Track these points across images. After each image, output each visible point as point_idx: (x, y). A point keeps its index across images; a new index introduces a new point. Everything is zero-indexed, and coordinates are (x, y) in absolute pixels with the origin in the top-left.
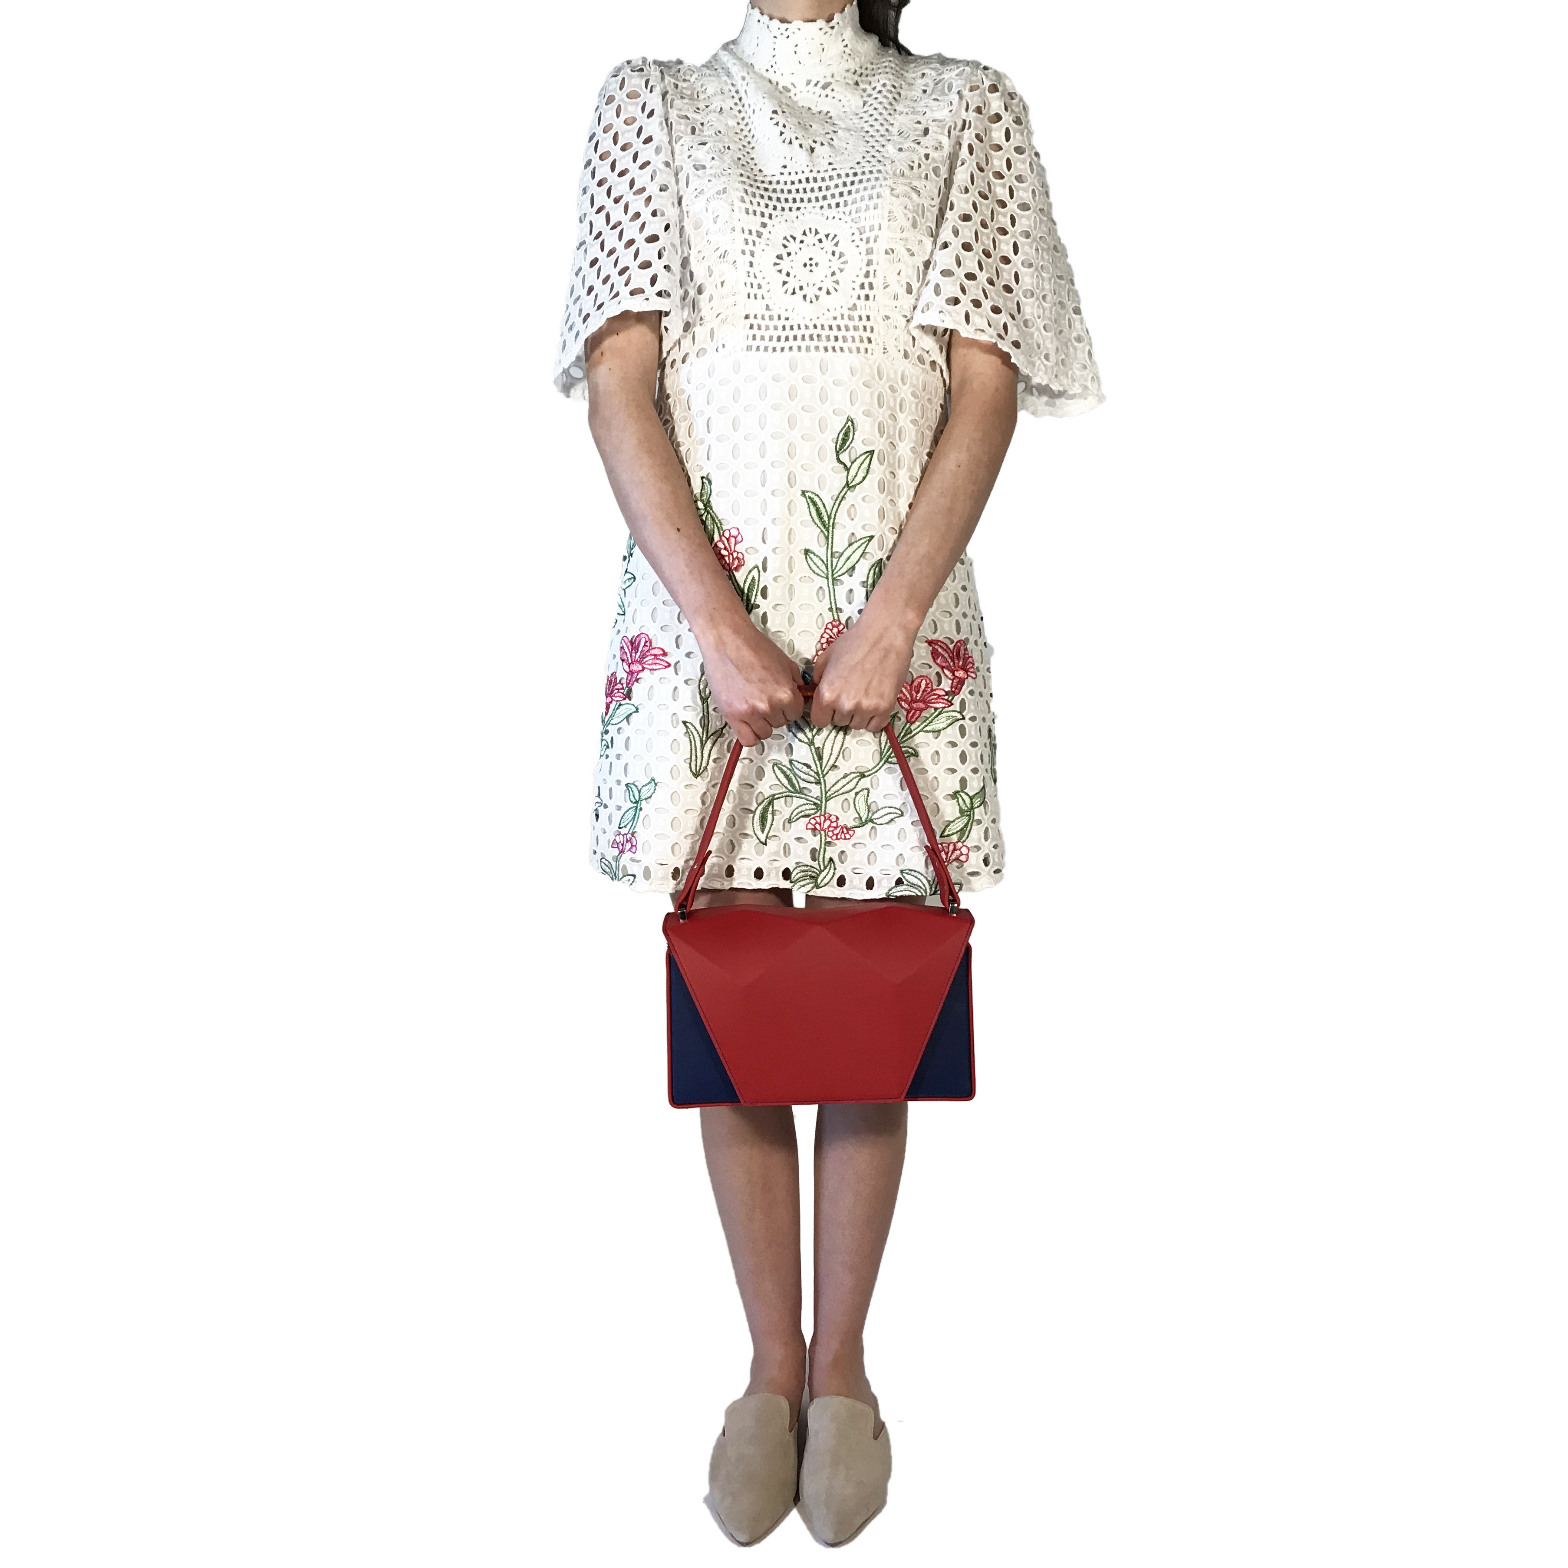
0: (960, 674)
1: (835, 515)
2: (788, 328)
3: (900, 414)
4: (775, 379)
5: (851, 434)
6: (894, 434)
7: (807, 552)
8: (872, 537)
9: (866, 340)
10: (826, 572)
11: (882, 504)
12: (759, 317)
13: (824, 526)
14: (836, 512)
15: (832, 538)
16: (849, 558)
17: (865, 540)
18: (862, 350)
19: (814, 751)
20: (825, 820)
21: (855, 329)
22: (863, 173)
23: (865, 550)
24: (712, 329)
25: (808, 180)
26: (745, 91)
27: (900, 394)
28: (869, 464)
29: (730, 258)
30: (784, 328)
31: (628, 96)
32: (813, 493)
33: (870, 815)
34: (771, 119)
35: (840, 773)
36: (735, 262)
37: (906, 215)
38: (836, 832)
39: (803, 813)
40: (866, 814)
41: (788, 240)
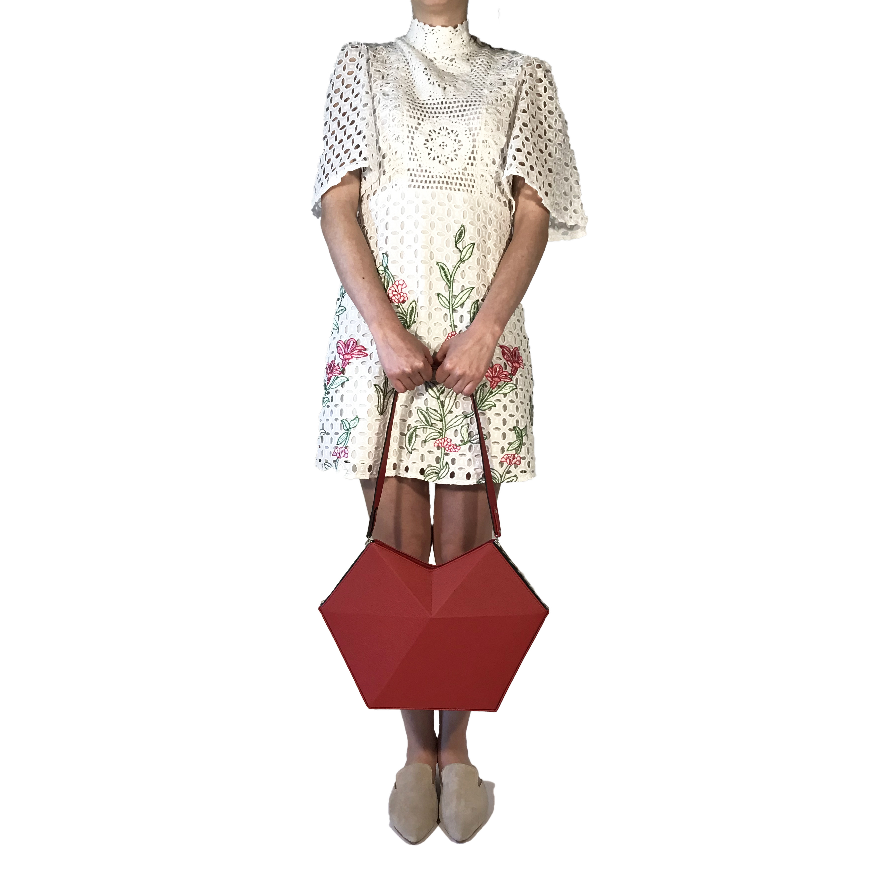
0: (516, 365)
1: (454, 276)
2: (430, 177)
3: (489, 226)
4: (424, 202)
5: (463, 234)
6: (486, 236)
7: (439, 295)
8: (473, 288)
9: (471, 186)
10: (449, 305)
11: (478, 271)
12: (415, 170)
13: (448, 281)
14: (455, 273)
15: (452, 287)
16: (461, 298)
17: (470, 289)
18: (469, 191)
19: (439, 402)
20: (444, 441)
21: (466, 180)
22: (472, 101)
23: (469, 295)
24: (390, 176)
25: (442, 103)
26: (411, 59)
27: (489, 216)
28: (472, 250)
29: (401, 140)
30: (428, 177)
31: (350, 61)
32: (442, 263)
33: (469, 438)
34: (424, 72)
35: (453, 415)
36: (403, 141)
37: (494, 123)
38: (450, 448)
39: (433, 437)
40: (467, 438)
41: (432, 132)
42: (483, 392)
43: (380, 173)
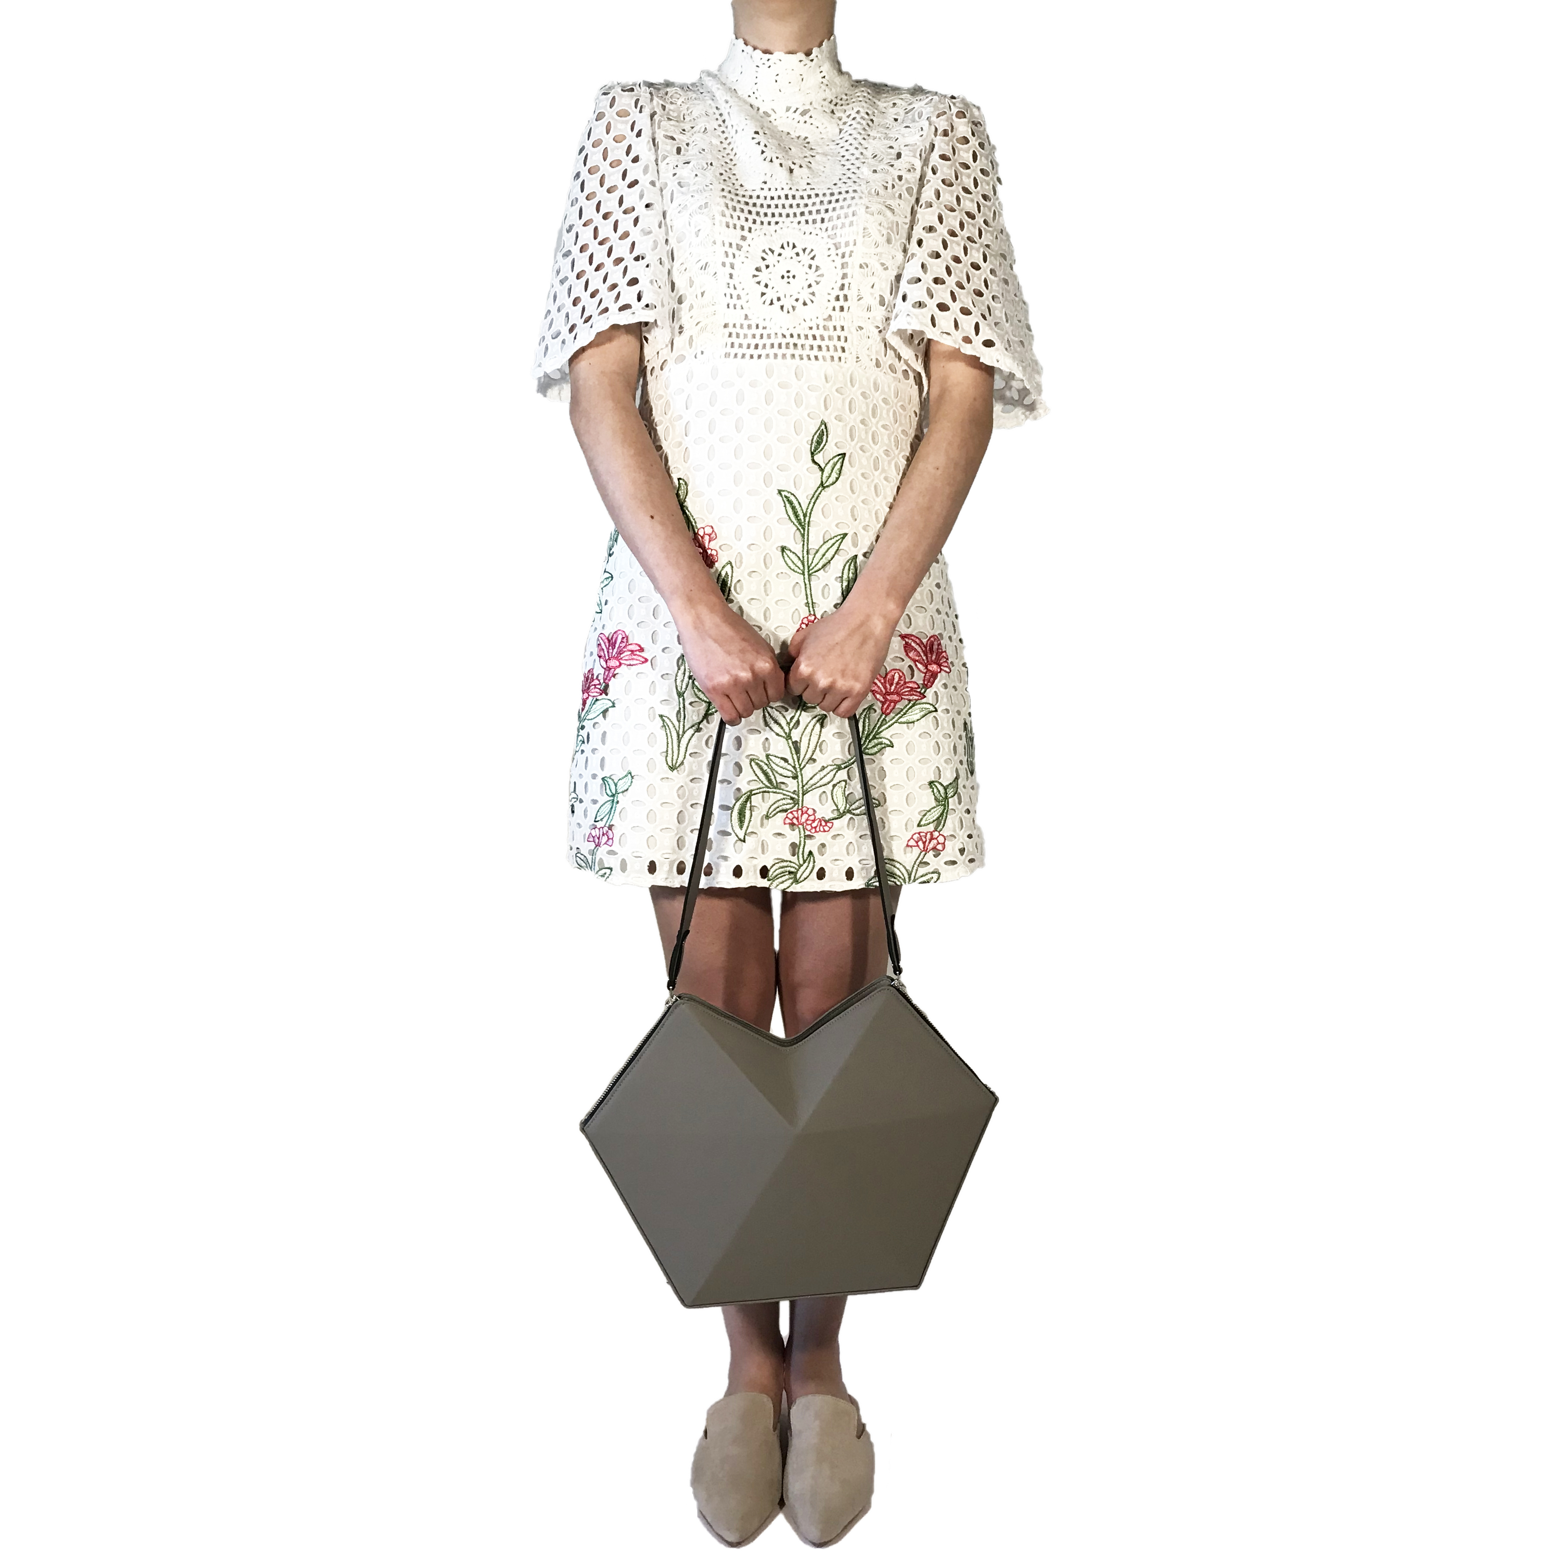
0: (933, 668)
1: (811, 513)
2: (765, 336)
3: (872, 420)
4: (753, 384)
5: (825, 437)
6: (866, 437)
7: (783, 549)
8: (845, 535)
9: (840, 350)
10: (802, 568)
11: (855, 503)
12: (738, 326)
13: (800, 524)
14: (812, 510)
15: (808, 536)
16: (824, 555)
18: (836, 359)
19: (791, 744)
20: (802, 814)
21: (830, 338)
22: (840, 193)
23: (839, 547)
24: (691, 336)
25: (787, 197)
26: (729, 113)
27: (873, 400)
28: (842, 466)
29: (711, 270)
30: (762, 336)
31: (618, 114)
32: (789, 492)
33: (848, 806)
34: (753, 138)
35: (817, 766)
36: (716, 273)
37: (880, 231)
38: (814, 825)
39: (780, 808)
40: (844, 806)
41: (767, 254)
42: (869, 722)
43: (673, 329)
